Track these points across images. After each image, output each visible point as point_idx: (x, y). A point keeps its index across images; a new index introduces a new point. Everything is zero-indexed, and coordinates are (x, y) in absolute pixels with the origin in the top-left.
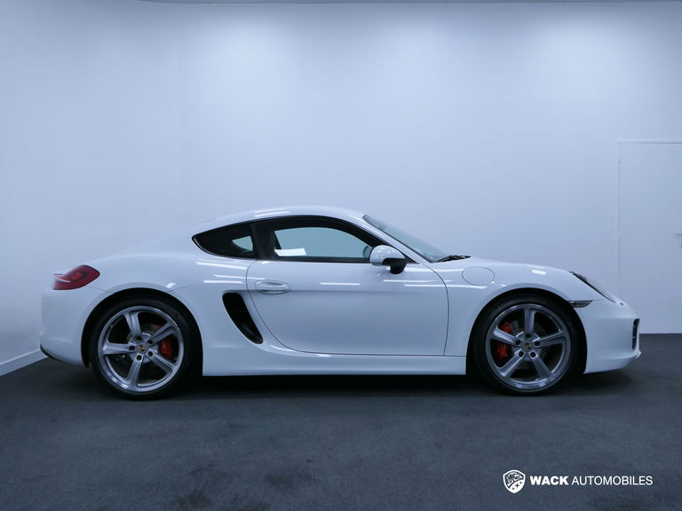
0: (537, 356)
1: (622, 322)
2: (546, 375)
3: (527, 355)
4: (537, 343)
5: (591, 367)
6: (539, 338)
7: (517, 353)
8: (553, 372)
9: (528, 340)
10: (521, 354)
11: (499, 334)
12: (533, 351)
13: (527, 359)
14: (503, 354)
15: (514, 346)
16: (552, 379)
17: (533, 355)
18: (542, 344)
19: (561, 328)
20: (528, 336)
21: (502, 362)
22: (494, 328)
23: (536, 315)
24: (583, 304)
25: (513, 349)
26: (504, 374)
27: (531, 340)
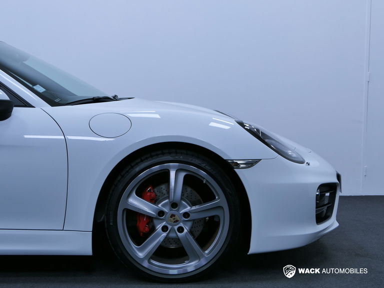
0: (185, 231)
1: (305, 187)
2: (197, 257)
3: (172, 230)
4: (186, 215)
5: (257, 245)
6: (189, 208)
7: (159, 227)
8: (207, 252)
9: (174, 212)
10: (165, 229)
11: (136, 202)
12: (181, 225)
13: (172, 235)
14: (143, 227)
15: (156, 218)
16: (203, 262)
17: (181, 230)
18: (192, 216)
19: (218, 195)
20: (174, 205)
21: (140, 239)
22: (129, 195)
23: (185, 177)
24: (251, 164)
25: (155, 221)
26: (141, 255)
27: (178, 211)
